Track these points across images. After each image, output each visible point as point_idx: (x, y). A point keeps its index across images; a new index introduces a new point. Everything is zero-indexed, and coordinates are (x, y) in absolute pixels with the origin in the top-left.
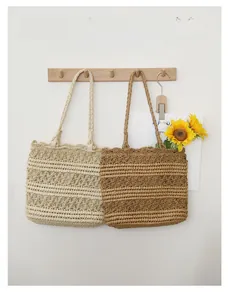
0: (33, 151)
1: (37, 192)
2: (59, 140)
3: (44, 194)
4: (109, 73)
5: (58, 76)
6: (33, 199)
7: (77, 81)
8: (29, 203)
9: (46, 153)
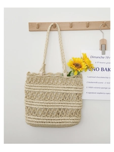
0: (28, 79)
1: (32, 106)
2: (44, 70)
3: (37, 107)
4: (69, 25)
5: (36, 27)
6: (30, 111)
7: (50, 30)
8: (27, 114)
9: (37, 79)
